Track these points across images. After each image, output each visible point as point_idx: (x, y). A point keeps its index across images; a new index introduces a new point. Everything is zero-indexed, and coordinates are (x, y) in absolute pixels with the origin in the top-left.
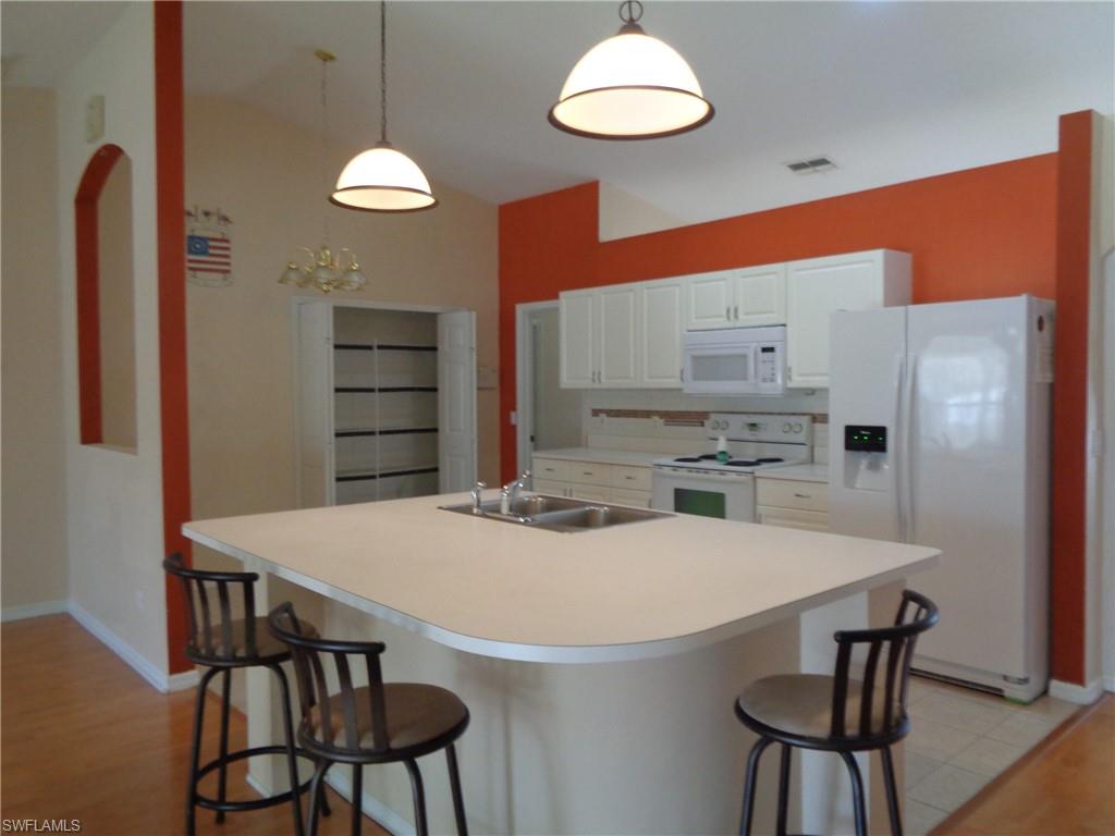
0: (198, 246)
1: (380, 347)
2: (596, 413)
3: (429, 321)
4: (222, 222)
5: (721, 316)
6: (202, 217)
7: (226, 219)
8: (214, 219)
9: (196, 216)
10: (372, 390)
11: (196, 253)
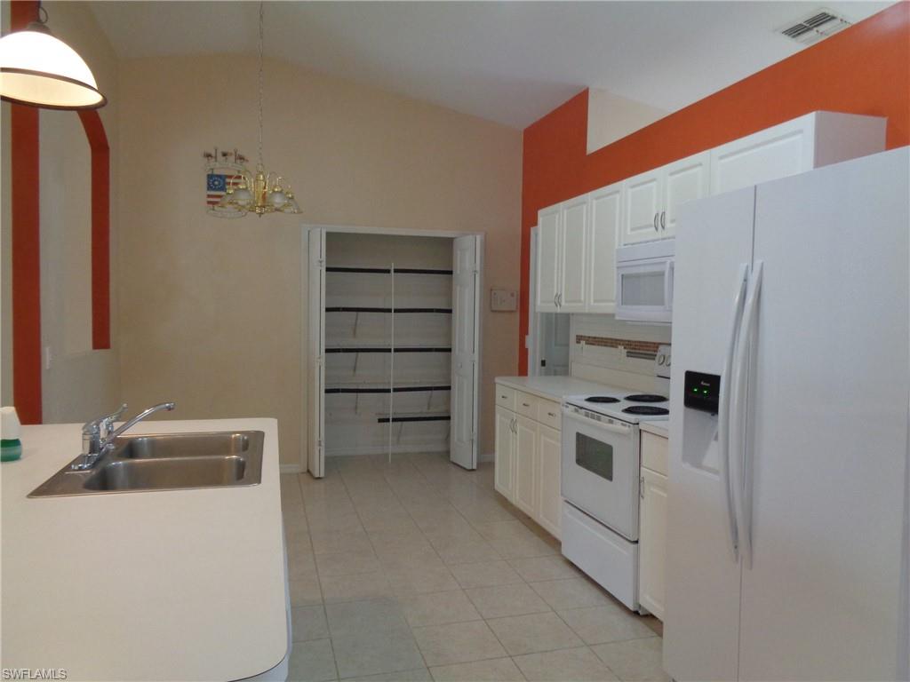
0: (216, 183)
1: (396, 271)
2: (579, 339)
3: (446, 245)
4: (238, 161)
5: (651, 226)
6: (220, 158)
7: (242, 158)
8: (232, 158)
9: (216, 157)
10: (389, 311)
11: (215, 190)
